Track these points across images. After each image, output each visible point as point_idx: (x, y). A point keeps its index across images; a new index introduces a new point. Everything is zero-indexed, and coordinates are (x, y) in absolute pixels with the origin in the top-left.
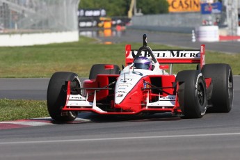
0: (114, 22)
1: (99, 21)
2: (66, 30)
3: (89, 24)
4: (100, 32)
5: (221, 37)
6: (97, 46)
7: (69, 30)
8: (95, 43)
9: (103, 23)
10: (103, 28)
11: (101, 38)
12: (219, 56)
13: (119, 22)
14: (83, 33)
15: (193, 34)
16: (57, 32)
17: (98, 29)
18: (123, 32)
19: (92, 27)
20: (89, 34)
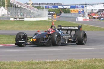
1: (53, 15)
2: (45, 17)
3: (51, 15)
5: (83, 20)
8: (52, 20)
13: (58, 15)
14: (49, 18)
15: (76, 19)
17: (52, 16)
18: (59, 18)
19: (51, 16)
20: (50, 18)
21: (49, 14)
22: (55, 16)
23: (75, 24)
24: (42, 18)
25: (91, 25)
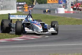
1: (23, 6)
4: (24, 10)
5: (65, 12)
7: (13, 9)
9: (25, 7)
10: (25, 9)
11: (24, 12)
12: (65, 18)
13: (30, 6)
15: (56, 11)
17: (23, 9)
18: (32, 10)
19: (21, 8)
20: (20, 11)
21: (18, 5)
23: (55, 17)
24: (10, 11)
25: (76, 18)
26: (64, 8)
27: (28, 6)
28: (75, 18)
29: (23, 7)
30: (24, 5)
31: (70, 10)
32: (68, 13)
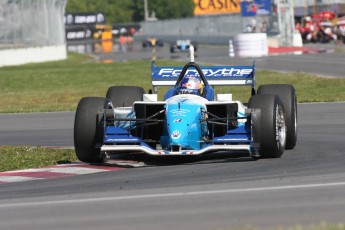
0: (115, 32)
1: (94, 31)
2: (48, 44)
3: (80, 35)
4: (97, 46)
5: (271, 49)
6: (93, 65)
7: (53, 44)
8: (90, 61)
9: (100, 32)
10: (100, 41)
11: (97, 54)
12: (270, 76)
13: (123, 30)
14: (72, 48)
15: (231, 46)
16: (35, 46)
19: (84, 38)
20: (81, 49)
21: (72, 27)
22: (107, 35)
24: (38, 49)
25: (319, 76)
26: (264, 35)
27: (114, 28)
28: (311, 75)
29: (92, 34)
30: (98, 27)
31: (289, 41)
32: (284, 54)
